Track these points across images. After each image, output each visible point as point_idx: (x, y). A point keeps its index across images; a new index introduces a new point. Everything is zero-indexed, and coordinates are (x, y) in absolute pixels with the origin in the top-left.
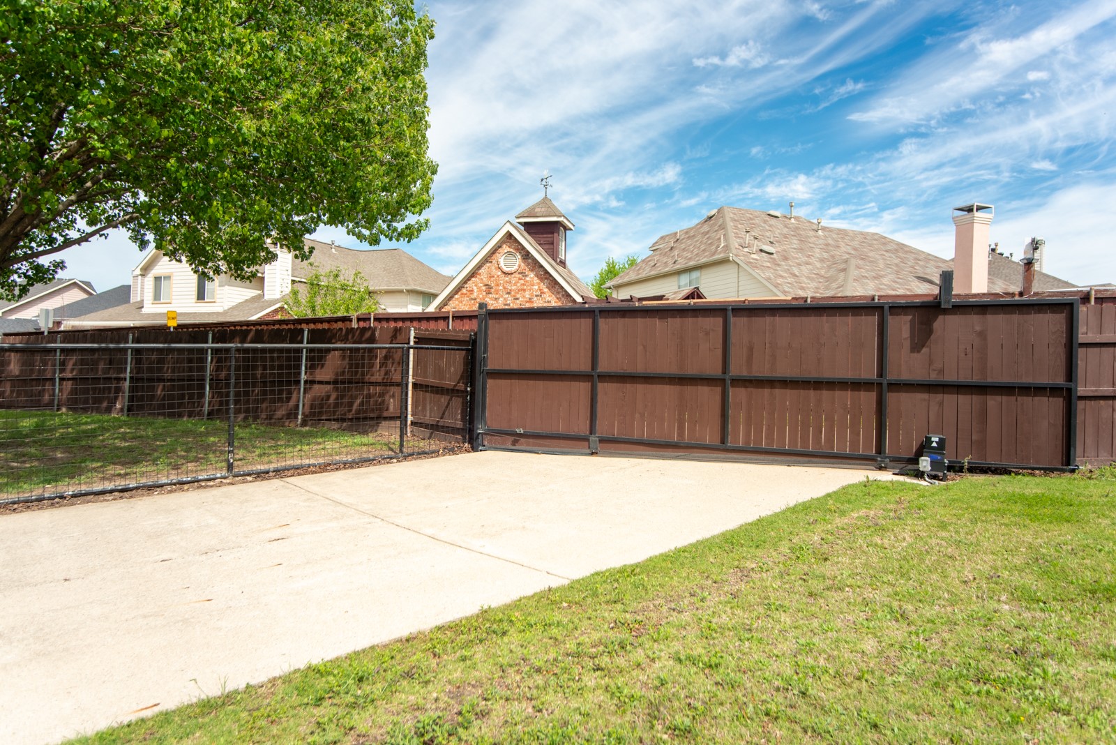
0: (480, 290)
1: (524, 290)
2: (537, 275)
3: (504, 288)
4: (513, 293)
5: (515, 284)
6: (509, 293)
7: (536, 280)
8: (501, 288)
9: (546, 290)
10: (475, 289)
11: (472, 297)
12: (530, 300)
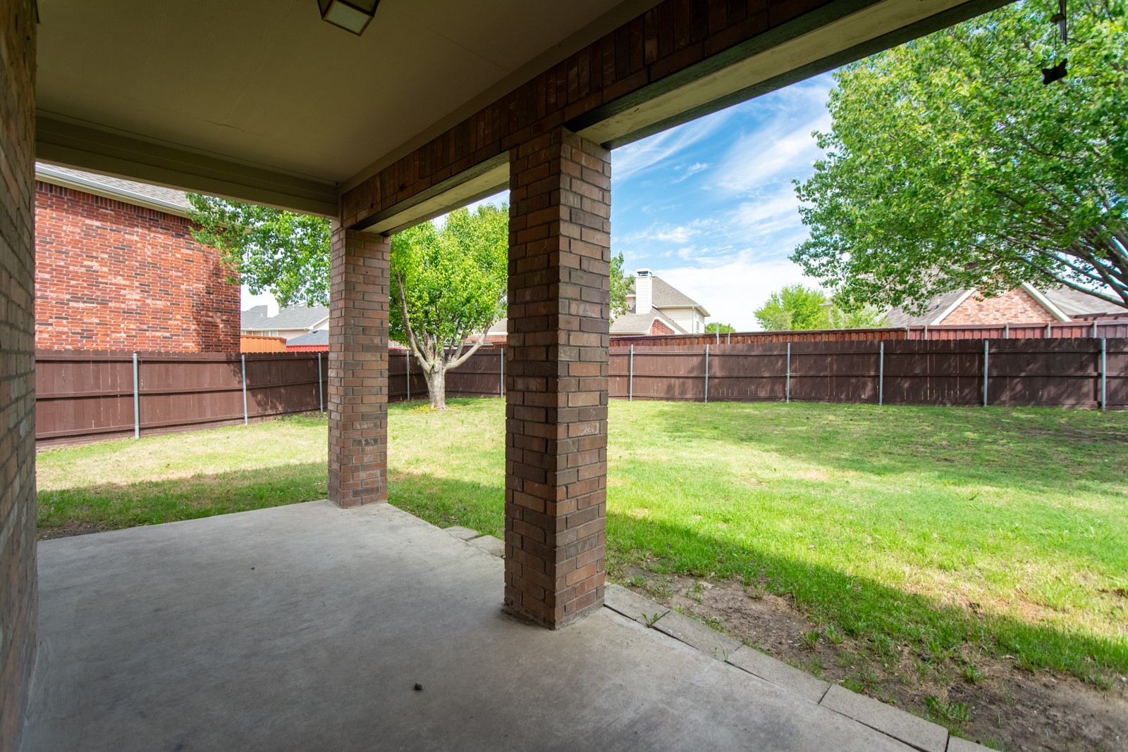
0: (973, 309)
1: (1011, 309)
2: (1021, 298)
3: (994, 307)
4: (1001, 311)
5: (1003, 304)
6: (998, 311)
7: (1021, 302)
8: (991, 307)
9: (1029, 309)
10: (970, 308)
11: (967, 313)
12: (1016, 316)
